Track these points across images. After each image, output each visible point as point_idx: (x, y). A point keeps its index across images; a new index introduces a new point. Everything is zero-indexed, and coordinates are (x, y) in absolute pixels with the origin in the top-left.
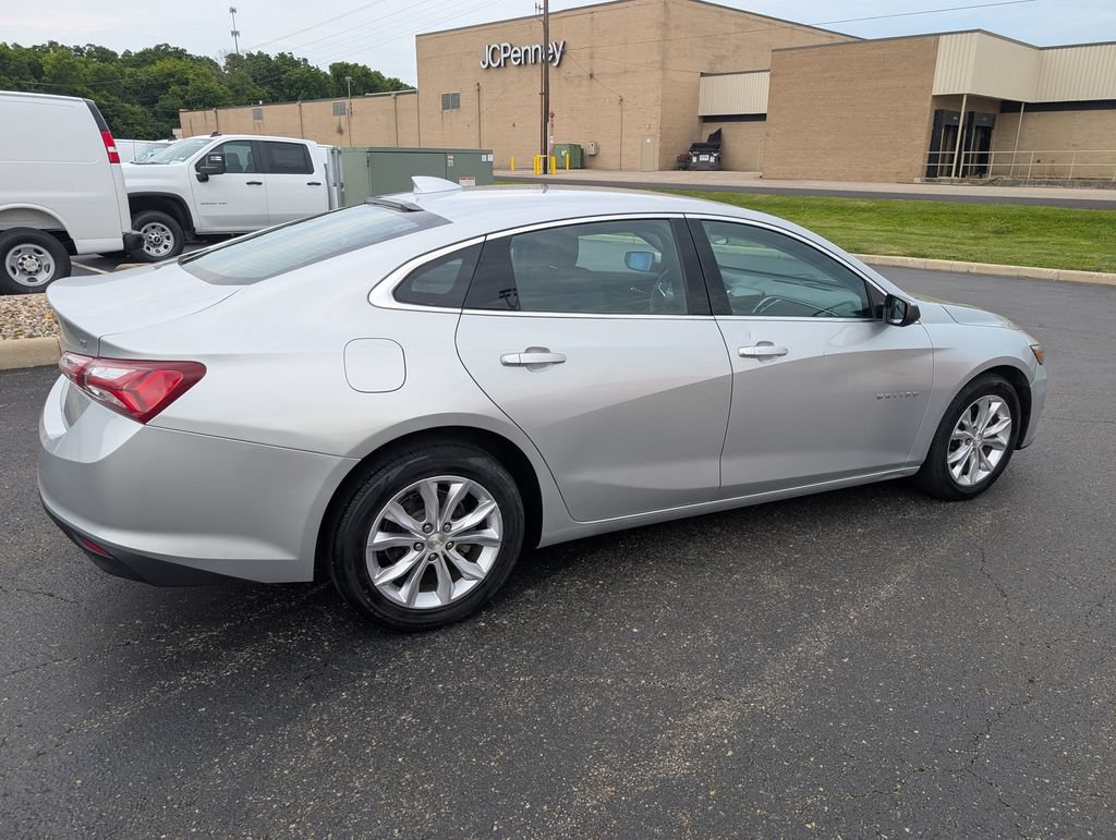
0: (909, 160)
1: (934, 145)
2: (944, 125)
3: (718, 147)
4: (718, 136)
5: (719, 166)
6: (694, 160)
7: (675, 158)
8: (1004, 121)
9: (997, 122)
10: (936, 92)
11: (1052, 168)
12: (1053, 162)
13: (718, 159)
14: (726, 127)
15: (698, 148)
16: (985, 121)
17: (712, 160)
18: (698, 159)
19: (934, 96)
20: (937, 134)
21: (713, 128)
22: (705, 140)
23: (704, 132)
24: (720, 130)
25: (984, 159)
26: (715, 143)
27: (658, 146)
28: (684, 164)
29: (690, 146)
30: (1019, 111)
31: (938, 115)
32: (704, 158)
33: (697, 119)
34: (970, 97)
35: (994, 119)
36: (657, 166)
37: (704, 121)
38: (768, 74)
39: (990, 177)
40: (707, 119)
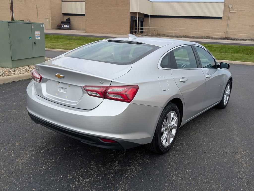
0: (126, 29)
1: (131, 25)
2: (133, 20)
3: (69, 23)
4: (68, 20)
5: (70, 28)
6: (63, 26)
7: (56, 26)
8: (146, 19)
9: (144, 20)
10: (131, 11)
11: (158, 32)
12: (158, 30)
13: (70, 26)
14: (71, 17)
15: (63, 23)
16: (141, 19)
17: (68, 27)
18: (64, 26)
19: (130, 12)
20: (132, 22)
21: (67, 17)
22: (65, 20)
23: (64, 18)
24: (69, 18)
25: (142, 29)
26: (68, 22)
27: (50, 22)
28: (59, 28)
29: (60, 22)
30: (149, 17)
31: (132, 17)
32: (65, 26)
33: (62, 14)
34: (139, 13)
35: (143, 19)
36: (51, 28)
37: (64, 15)
38: (85, 2)
39: (146, 34)
40: (65, 14)
